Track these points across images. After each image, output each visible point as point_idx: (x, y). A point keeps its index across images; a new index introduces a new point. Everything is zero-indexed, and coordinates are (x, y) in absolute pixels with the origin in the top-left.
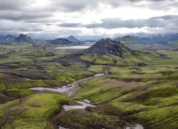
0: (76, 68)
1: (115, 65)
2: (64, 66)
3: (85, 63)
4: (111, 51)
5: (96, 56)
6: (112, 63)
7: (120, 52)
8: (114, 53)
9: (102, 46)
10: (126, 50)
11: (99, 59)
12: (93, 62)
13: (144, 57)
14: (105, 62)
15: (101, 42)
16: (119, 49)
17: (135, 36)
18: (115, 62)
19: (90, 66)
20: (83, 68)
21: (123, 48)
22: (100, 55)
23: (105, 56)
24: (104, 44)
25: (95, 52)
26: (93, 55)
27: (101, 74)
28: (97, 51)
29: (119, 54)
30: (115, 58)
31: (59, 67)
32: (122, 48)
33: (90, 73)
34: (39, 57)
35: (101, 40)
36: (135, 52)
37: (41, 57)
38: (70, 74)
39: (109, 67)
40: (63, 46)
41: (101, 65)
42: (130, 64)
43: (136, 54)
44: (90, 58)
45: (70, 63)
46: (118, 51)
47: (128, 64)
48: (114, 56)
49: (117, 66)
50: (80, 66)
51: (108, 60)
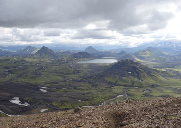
0: (103, 89)
1: (133, 86)
2: (93, 86)
3: (109, 83)
4: (130, 73)
5: (117, 78)
6: (130, 84)
7: (137, 73)
8: (132, 74)
9: (122, 67)
10: (143, 71)
11: (120, 80)
12: (115, 82)
13: (158, 77)
14: (124, 84)
15: (121, 63)
16: (137, 70)
17: (158, 46)
18: (133, 83)
19: (113, 86)
20: (108, 89)
21: (141, 70)
22: (120, 77)
23: (125, 78)
24: (124, 66)
25: (117, 73)
26: (115, 77)
27: (122, 95)
28: (118, 72)
29: (137, 75)
30: (133, 80)
31: (90, 88)
32: (139, 69)
33: (114, 95)
34: (67, 75)
35: (122, 61)
36: (151, 73)
37: (69, 74)
38: (101, 96)
39: (128, 88)
40: (85, 60)
41: (121, 86)
42: (145, 85)
43: (151, 75)
44: (112, 79)
45: (97, 84)
46: (136, 72)
47: (143, 86)
48: (132, 77)
49: (134, 87)
50: (105, 86)
51: (127, 82)
